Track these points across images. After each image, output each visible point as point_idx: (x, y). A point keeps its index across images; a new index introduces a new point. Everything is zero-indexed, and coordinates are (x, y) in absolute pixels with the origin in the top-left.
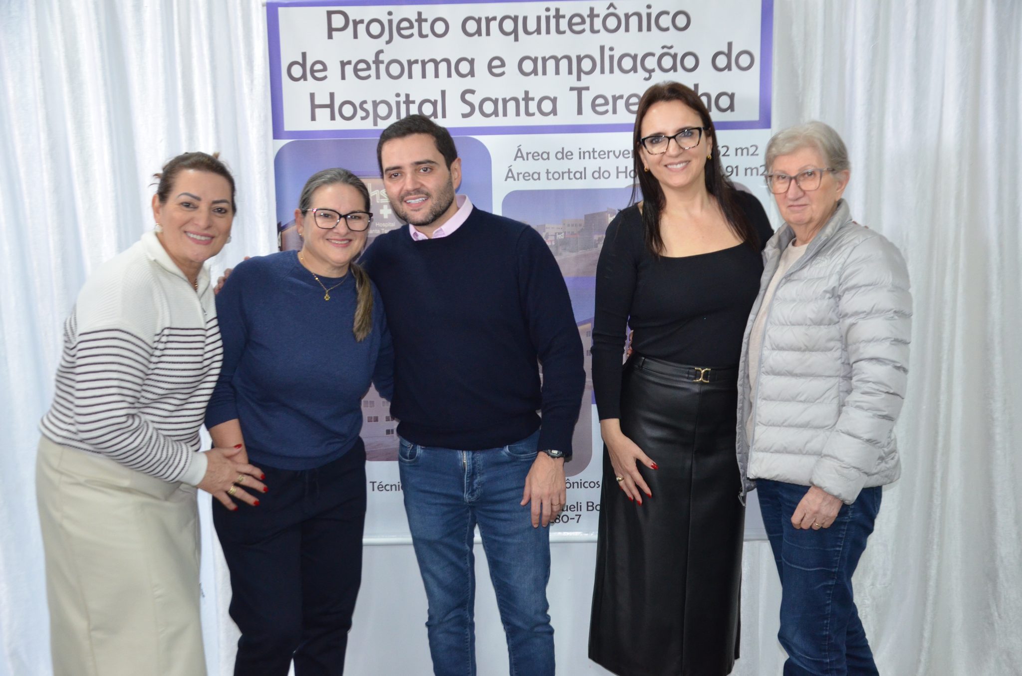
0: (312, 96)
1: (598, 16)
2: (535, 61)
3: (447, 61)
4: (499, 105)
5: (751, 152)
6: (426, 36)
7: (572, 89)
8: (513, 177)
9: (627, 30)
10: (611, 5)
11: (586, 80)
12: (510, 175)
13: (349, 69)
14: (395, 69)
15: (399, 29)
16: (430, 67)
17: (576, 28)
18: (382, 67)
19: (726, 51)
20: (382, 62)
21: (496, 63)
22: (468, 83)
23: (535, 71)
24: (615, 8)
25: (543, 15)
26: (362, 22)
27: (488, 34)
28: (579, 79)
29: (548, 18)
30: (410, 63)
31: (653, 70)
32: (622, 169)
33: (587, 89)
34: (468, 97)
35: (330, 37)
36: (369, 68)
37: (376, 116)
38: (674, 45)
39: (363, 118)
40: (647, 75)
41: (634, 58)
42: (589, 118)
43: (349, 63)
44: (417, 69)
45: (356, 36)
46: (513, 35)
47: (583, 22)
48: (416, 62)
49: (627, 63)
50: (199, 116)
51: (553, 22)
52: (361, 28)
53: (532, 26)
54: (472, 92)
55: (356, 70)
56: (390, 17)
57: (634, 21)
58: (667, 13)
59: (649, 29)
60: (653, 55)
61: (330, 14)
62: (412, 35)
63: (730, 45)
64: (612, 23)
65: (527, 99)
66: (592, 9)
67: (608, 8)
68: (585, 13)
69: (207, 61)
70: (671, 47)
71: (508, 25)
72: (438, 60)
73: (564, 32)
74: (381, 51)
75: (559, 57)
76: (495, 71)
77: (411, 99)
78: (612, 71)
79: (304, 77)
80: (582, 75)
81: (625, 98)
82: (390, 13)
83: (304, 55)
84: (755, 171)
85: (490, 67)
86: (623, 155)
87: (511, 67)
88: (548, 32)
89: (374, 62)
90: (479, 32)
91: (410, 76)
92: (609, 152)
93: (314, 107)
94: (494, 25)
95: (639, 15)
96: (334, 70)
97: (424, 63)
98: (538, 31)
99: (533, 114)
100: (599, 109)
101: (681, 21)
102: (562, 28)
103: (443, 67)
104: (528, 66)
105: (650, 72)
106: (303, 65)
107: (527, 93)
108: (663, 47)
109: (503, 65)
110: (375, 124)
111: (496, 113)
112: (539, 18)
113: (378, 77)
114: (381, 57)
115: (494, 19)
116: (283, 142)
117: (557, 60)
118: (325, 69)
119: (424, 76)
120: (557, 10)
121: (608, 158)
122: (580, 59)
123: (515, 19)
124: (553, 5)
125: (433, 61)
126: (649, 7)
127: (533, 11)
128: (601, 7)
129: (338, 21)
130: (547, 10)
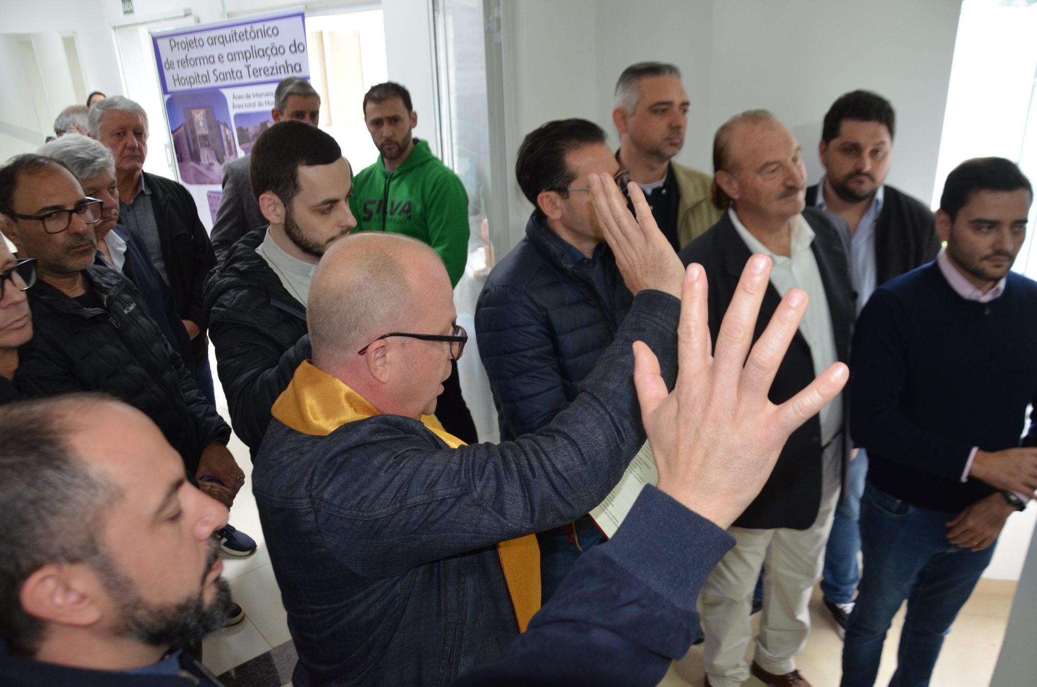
0: (173, 76)
1: (248, 32)
2: (232, 54)
3: (206, 57)
4: (225, 76)
6: (198, 47)
7: (245, 66)
9: (258, 37)
10: (253, 26)
11: (249, 62)
12: (234, 106)
13: (180, 64)
14: (192, 62)
16: (202, 60)
17: (242, 38)
18: (188, 62)
19: (293, 43)
20: (188, 60)
21: (220, 57)
22: (214, 66)
23: (232, 59)
24: (254, 28)
25: (229, 34)
26: (179, 43)
27: (216, 44)
28: (247, 61)
29: (232, 35)
32: (267, 101)
33: (250, 66)
34: (215, 73)
35: (172, 51)
36: (185, 63)
37: (191, 83)
39: (188, 85)
40: (269, 58)
41: (263, 50)
42: (253, 79)
43: (179, 61)
44: (198, 61)
45: (179, 49)
46: (223, 43)
47: (244, 36)
48: (197, 58)
49: (261, 53)
51: (234, 36)
52: (179, 46)
53: (228, 39)
54: (216, 70)
55: (182, 64)
56: (186, 40)
57: (260, 33)
58: (270, 28)
59: (265, 36)
60: (269, 48)
61: (170, 40)
62: (194, 47)
63: (295, 41)
64: (253, 35)
65: (232, 72)
66: (245, 29)
67: (252, 28)
68: (243, 31)
71: (221, 40)
73: (238, 41)
74: (187, 55)
75: (239, 52)
76: (221, 60)
77: (199, 75)
78: (256, 57)
79: (169, 68)
81: (262, 69)
82: (186, 38)
83: (167, 59)
85: (219, 59)
86: (267, 95)
87: (225, 58)
88: (234, 41)
89: (186, 60)
90: (213, 44)
91: (197, 65)
93: (174, 80)
94: (217, 40)
95: (261, 30)
96: (176, 65)
97: (200, 59)
98: (230, 41)
99: (236, 79)
100: (256, 74)
101: (275, 32)
102: (238, 39)
103: (205, 60)
104: (230, 57)
105: (269, 56)
106: (168, 63)
107: (232, 69)
108: (271, 44)
109: (223, 57)
110: (192, 86)
111: (224, 79)
113: (188, 66)
114: (187, 57)
115: (216, 37)
116: (168, 96)
117: (238, 54)
118: (174, 64)
119: (201, 64)
120: (235, 31)
121: (262, 97)
122: (245, 53)
123: (222, 37)
124: (233, 29)
125: (202, 57)
126: (264, 26)
127: (227, 32)
128: (248, 28)
129: (173, 44)
130: (232, 31)
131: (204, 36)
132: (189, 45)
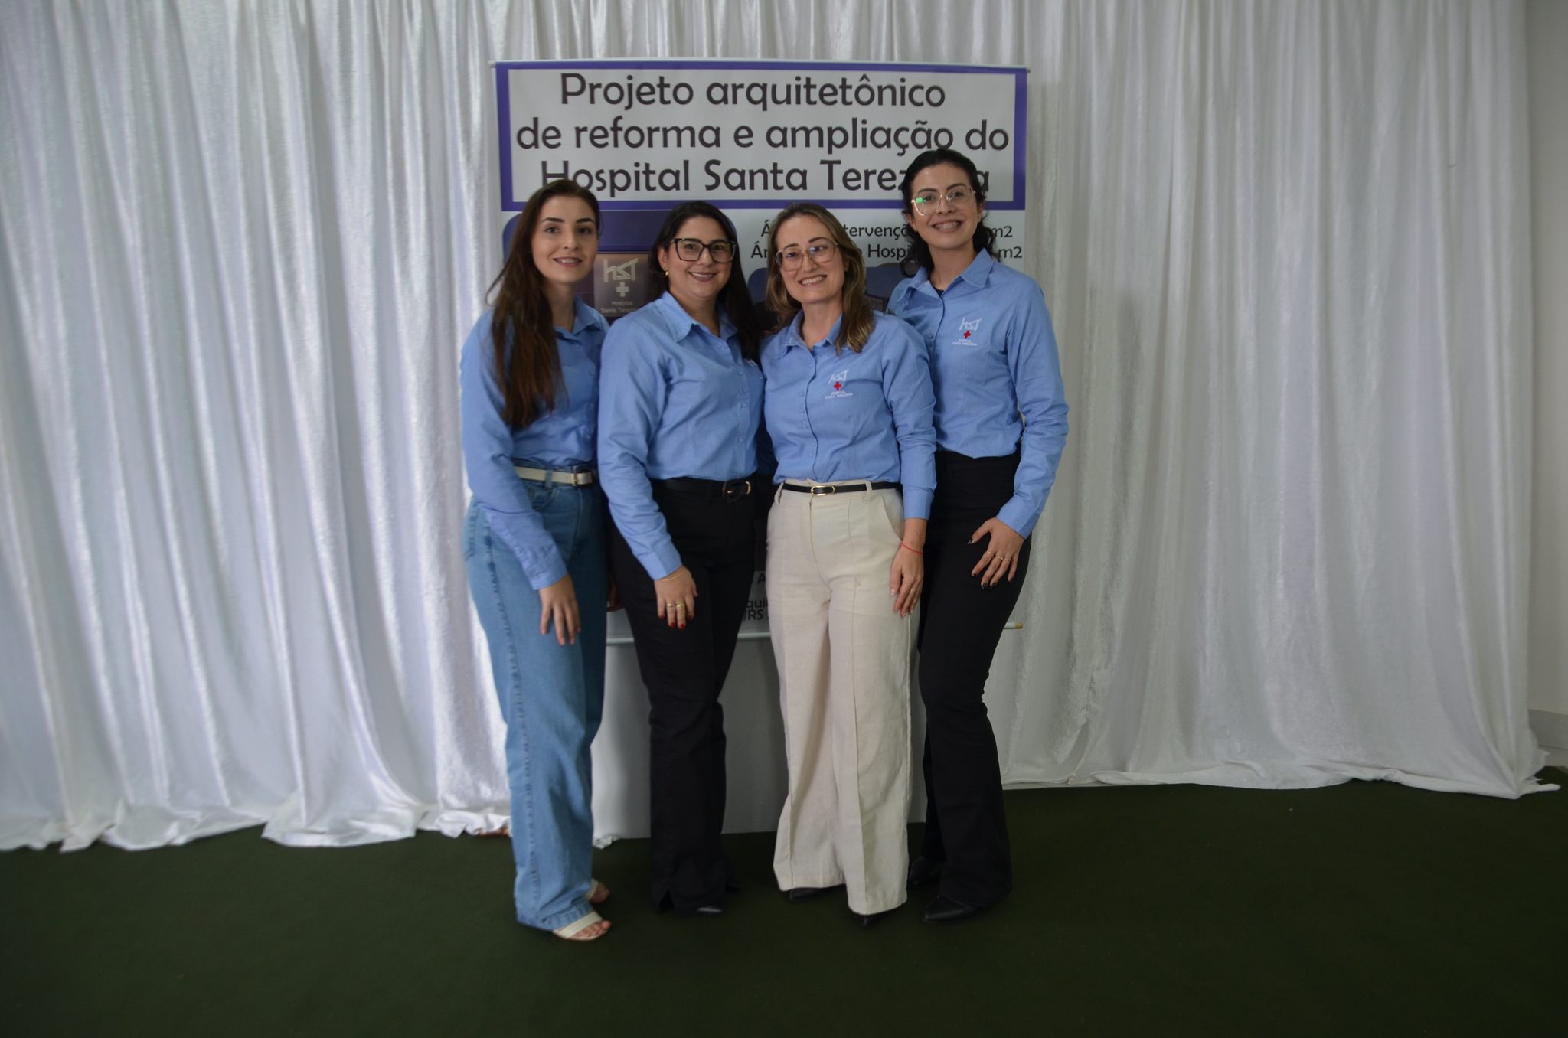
0: (544, 164)
1: (850, 87)
2: (784, 131)
3: (691, 129)
4: (746, 178)
5: (1005, 233)
6: (669, 102)
7: (823, 162)
8: (760, 254)
9: (880, 102)
10: (864, 77)
11: (837, 154)
12: (757, 252)
13: (585, 137)
14: (634, 137)
15: (639, 94)
16: (672, 136)
17: (828, 99)
18: (621, 135)
19: (980, 129)
20: (621, 129)
21: (744, 132)
22: (713, 153)
23: (784, 143)
24: (868, 80)
25: (794, 83)
26: (599, 86)
27: (735, 101)
28: (830, 152)
29: (798, 88)
30: (651, 131)
31: (907, 146)
32: (874, 247)
33: (839, 162)
34: (713, 168)
35: (565, 101)
36: (606, 135)
37: (613, 186)
38: (928, 121)
39: (599, 189)
40: (901, 150)
41: (888, 132)
42: (840, 193)
43: (585, 129)
44: (658, 137)
45: (592, 101)
46: (761, 104)
47: (835, 93)
48: (657, 129)
49: (880, 137)
50: (410, 188)
51: (803, 91)
52: (599, 93)
53: (781, 95)
54: (717, 163)
55: (592, 138)
56: (630, 82)
57: (887, 94)
58: (921, 88)
59: (903, 103)
60: (907, 130)
61: (564, 77)
62: (652, 101)
63: (984, 123)
64: (865, 95)
65: (776, 171)
66: (844, 80)
67: (861, 80)
68: (838, 84)
69: (419, 128)
70: (925, 123)
71: (756, 94)
72: (681, 128)
73: (815, 103)
74: (620, 118)
75: (810, 129)
76: (742, 141)
77: (651, 169)
78: (864, 145)
79: (535, 144)
80: (834, 148)
81: (878, 173)
82: (630, 78)
83: (536, 120)
84: (1008, 253)
85: (737, 137)
86: (876, 232)
87: (759, 137)
88: (798, 102)
89: (612, 129)
90: (725, 100)
91: (651, 145)
92: (860, 229)
93: (546, 175)
94: (741, 93)
95: (892, 88)
96: (568, 137)
97: (665, 131)
98: (788, 100)
99: (781, 188)
100: (851, 184)
101: (935, 96)
102: (813, 99)
103: (686, 136)
104: (777, 137)
105: (904, 147)
106: (535, 132)
107: (775, 165)
108: (917, 123)
109: (750, 135)
110: (613, 195)
111: (742, 185)
112: (789, 87)
113: (616, 145)
114: (620, 124)
115: (742, 86)
116: (513, 214)
117: (807, 132)
118: (558, 136)
119: (665, 144)
120: (808, 80)
121: (860, 235)
122: (831, 131)
123: (764, 87)
124: (804, 74)
125: (676, 128)
126: (903, 80)
127: (782, 79)
128: (854, 78)
129: (573, 85)
130: (798, 79)
131: (700, 80)
132: (637, 95)
